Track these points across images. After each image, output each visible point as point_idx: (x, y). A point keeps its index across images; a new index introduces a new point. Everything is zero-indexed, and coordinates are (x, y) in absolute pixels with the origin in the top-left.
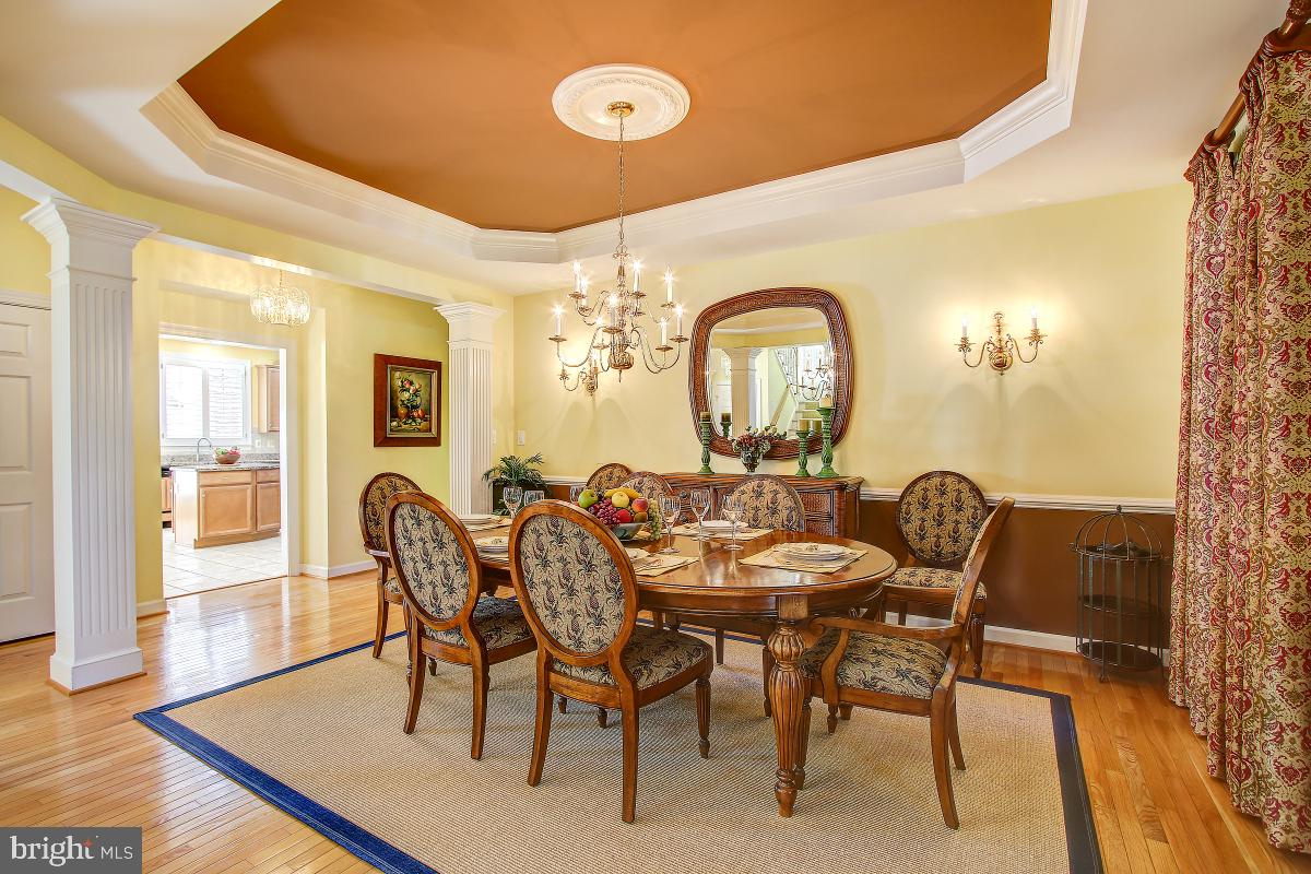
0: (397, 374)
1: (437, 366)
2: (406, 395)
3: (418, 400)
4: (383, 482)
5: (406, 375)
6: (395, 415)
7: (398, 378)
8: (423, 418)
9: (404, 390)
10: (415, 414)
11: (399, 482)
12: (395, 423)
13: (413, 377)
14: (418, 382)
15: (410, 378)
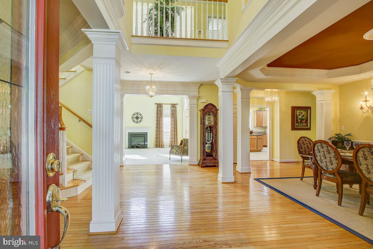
0: (298, 111)
1: (310, 108)
2: (300, 116)
3: (304, 118)
4: (303, 139)
5: (300, 111)
6: (297, 122)
7: (298, 112)
8: (305, 123)
9: (300, 115)
10: (303, 122)
11: (307, 139)
12: (297, 124)
13: (302, 112)
14: (304, 113)
15: (301, 112)
